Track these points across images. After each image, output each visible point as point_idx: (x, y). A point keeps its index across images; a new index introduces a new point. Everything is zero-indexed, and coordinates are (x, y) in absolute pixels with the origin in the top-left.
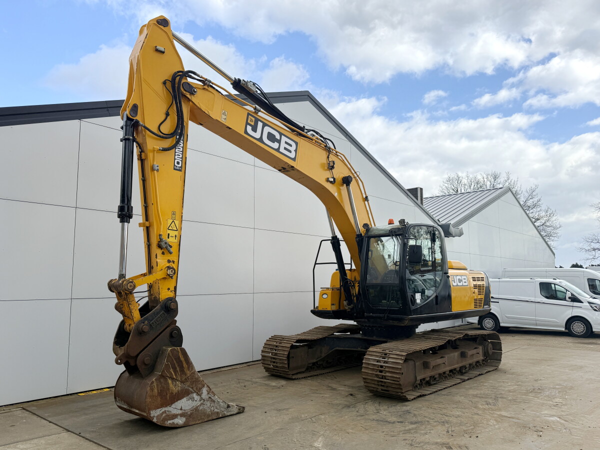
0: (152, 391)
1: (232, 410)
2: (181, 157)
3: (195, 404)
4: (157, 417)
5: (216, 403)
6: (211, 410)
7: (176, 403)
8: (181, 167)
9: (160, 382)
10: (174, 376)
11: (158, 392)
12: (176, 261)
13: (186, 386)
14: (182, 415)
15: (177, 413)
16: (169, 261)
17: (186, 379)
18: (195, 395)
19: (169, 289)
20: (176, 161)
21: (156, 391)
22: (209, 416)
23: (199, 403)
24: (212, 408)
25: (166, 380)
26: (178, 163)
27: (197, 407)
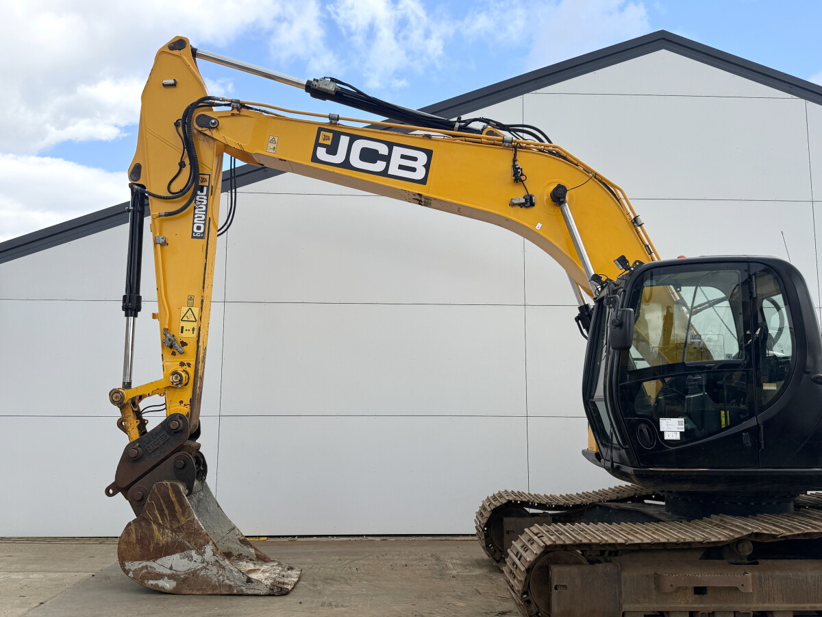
0: (129, 536)
1: (256, 587)
2: (203, 218)
3: (192, 565)
4: (134, 571)
5: (227, 571)
6: (219, 580)
7: (163, 559)
8: (204, 233)
9: (140, 525)
10: (161, 522)
11: (137, 539)
12: (193, 363)
13: (180, 537)
14: (171, 577)
15: (164, 572)
16: (182, 364)
17: (178, 528)
18: (193, 553)
19: (181, 402)
20: (195, 226)
21: (134, 536)
22: (214, 587)
23: (201, 566)
24: (221, 577)
25: (150, 524)
26: (199, 228)
27: (196, 571)
